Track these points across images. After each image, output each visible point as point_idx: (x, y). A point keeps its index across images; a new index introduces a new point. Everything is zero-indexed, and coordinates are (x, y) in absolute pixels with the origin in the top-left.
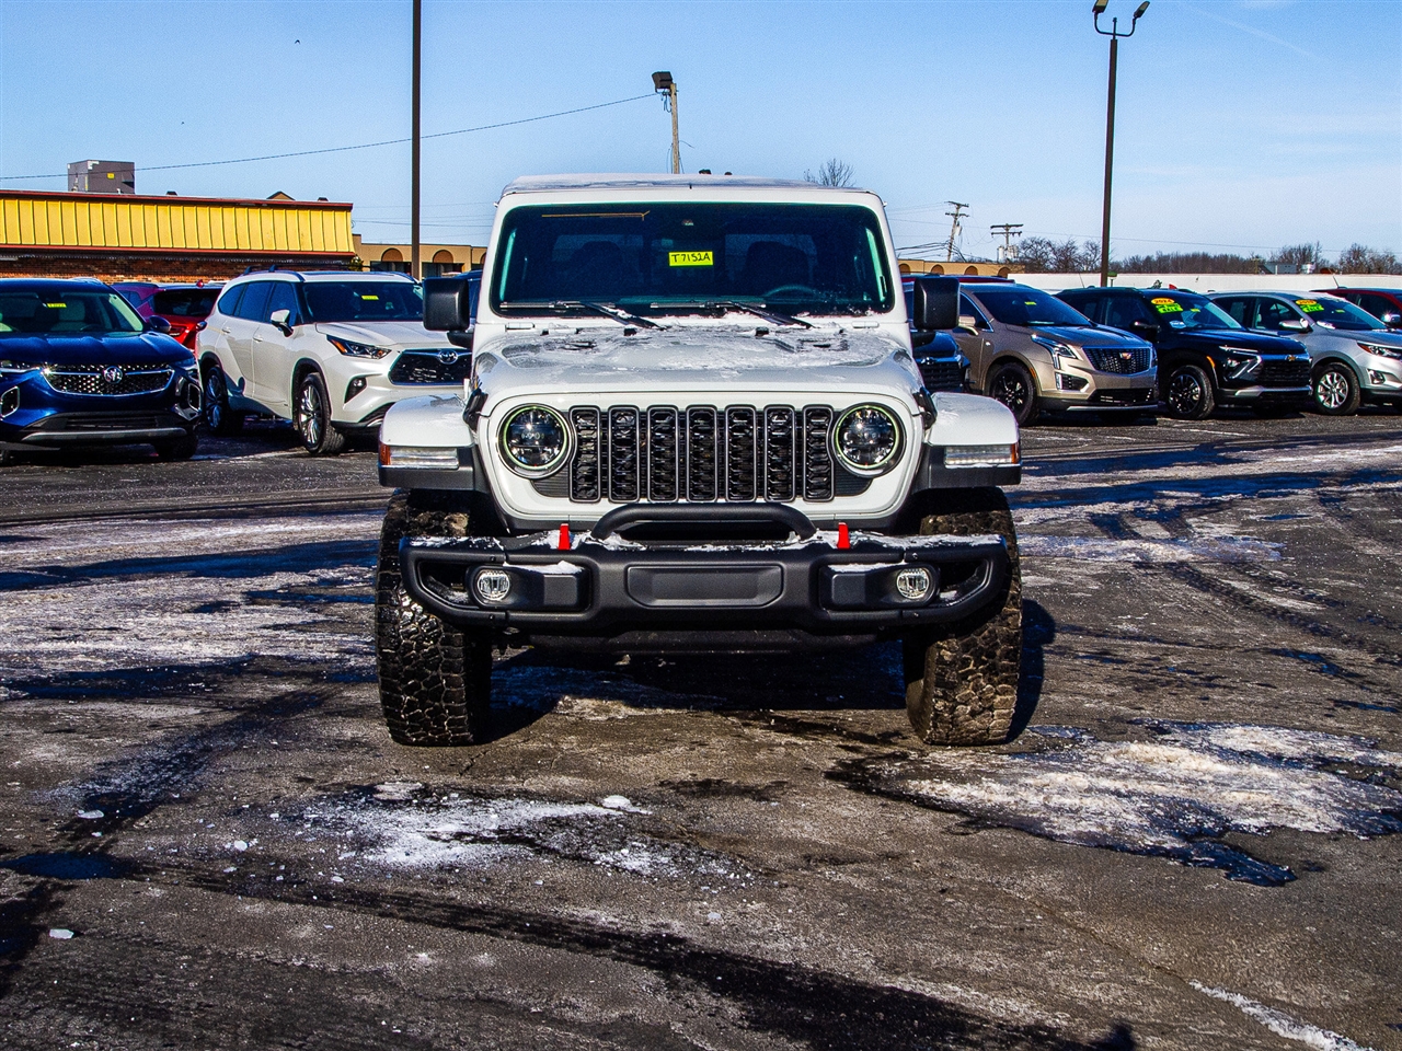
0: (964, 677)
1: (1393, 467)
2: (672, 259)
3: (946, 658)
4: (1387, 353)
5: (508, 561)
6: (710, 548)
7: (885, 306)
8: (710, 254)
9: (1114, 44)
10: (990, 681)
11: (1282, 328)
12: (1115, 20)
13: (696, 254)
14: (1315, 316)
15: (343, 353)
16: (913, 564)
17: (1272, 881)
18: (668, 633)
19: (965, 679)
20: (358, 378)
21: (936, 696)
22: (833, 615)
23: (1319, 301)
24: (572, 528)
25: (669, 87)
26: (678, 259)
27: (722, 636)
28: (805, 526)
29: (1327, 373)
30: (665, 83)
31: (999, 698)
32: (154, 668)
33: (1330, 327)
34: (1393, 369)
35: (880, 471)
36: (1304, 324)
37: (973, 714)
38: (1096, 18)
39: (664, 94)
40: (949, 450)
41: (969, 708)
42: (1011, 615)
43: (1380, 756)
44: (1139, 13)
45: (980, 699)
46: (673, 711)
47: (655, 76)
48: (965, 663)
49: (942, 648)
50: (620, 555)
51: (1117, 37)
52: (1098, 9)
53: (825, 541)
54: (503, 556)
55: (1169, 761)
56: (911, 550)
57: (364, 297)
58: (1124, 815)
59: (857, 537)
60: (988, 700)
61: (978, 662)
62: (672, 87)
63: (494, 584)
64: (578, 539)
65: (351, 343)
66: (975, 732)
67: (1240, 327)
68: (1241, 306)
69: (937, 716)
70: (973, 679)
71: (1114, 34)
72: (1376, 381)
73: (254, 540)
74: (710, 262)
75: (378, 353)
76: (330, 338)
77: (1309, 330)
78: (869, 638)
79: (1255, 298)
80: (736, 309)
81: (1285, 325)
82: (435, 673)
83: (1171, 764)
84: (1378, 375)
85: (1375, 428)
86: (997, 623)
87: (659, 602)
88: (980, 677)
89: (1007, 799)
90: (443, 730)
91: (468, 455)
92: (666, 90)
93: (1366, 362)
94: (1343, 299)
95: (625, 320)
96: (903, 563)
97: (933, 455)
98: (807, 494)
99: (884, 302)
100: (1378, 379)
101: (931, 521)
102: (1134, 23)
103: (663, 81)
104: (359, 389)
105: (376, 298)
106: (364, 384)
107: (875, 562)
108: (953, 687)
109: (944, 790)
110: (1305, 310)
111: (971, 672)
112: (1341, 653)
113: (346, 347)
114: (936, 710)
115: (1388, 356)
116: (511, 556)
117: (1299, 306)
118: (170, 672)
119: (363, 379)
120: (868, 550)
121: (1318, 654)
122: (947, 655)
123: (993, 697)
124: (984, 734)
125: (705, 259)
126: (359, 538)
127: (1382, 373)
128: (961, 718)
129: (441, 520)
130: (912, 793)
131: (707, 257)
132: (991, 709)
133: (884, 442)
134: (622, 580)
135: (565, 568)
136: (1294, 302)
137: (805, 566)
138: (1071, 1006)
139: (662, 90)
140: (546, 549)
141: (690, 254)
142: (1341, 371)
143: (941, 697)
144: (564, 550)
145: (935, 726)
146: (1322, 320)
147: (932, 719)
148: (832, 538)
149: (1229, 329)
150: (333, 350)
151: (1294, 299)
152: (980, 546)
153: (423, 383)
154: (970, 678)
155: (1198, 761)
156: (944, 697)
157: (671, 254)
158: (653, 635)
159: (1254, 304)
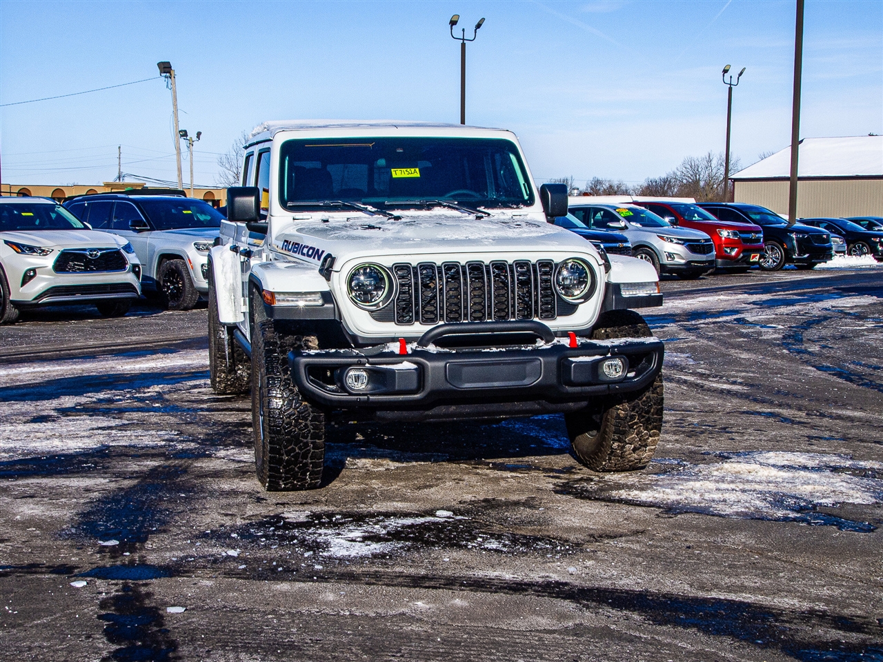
0: (632, 427)
1: (710, 309)
2: (393, 173)
3: (621, 415)
4: (675, 241)
5: (369, 363)
6: (494, 350)
7: (530, 202)
8: (417, 170)
9: (463, 45)
10: (646, 429)
11: (609, 227)
12: (463, 30)
13: (408, 170)
14: (629, 219)
15: (18, 252)
16: (614, 356)
17: (864, 530)
18: (462, 406)
19: (632, 428)
20: (30, 270)
21: (614, 440)
22: (569, 389)
23: (630, 209)
24: (405, 341)
25: (170, 73)
26: (398, 173)
27: (494, 407)
28: (547, 334)
29: (639, 254)
30: (167, 70)
31: (651, 439)
32: (46, 457)
33: (639, 225)
34: (680, 251)
35: (583, 300)
36: (622, 224)
37: (634, 450)
38: (451, 29)
39: (166, 77)
40: (622, 286)
41: (633, 446)
42: (658, 387)
43: (862, 463)
44: (478, 26)
45: (640, 440)
46: (423, 463)
47: (159, 64)
48: (632, 417)
49: (619, 409)
50: (439, 356)
51: (465, 41)
52: (453, 23)
53: (562, 343)
54: (365, 360)
55: (750, 472)
56: (613, 347)
57: (23, 214)
58: (752, 501)
59: (580, 341)
60: (645, 440)
61: (641, 416)
62: (172, 72)
63: (357, 378)
64: (410, 348)
65: (24, 246)
66: (633, 461)
67: (585, 226)
68: (582, 213)
69: (612, 452)
70: (637, 428)
71: (463, 39)
72: (669, 259)
73: (21, 377)
74: (418, 175)
75: (43, 252)
76: (7, 242)
77: (626, 228)
78: (584, 404)
79: (590, 208)
80: (440, 205)
81: (611, 225)
82: (305, 440)
83: (752, 474)
84: (670, 255)
85: (675, 288)
86: (650, 392)
87: (467, 385)
88: (641, 426)
89: (679, 497)
90: (305, 479)
91: (328, 297)
92: (168, 74)
93: (663, 247)
94: (643, 208)
95: (373, 212)
96: (609, 355)
97: (613, 289)
98: (541, 315)
99: (528, 200)
100: (671, 257)
101: (603, 331)
102: (475, 32)
103: (165, 68)
104: (31, 277)
105: (31, 214)
106: (35, 273)
107: (594, 355)
108: (624, 433)
109: (636, 495)
110: (622, 215)
111: (636, 423)
112: (785, 412)
113: (21, 248)
114: (612, 448)
115: (676, 243)
116: (370, 360)
117: (618, 212)
118: (59, 459)
119: (34, 270)
120: (588, 349)
121: (770, 413)
122: (622, 413)
123: (648, 439)
124: (637, 463)
125: (414, 173)
126: (94, 374)
127: (673, 254)
128: (627, 453)
129: (300, 340)
130: (617, 498)
131: (415, 171)
132: (646, 446)
133: (581, 282)
134: (443, 373)
135: (407, 365)
136: (615, 210)
137: (554, 359)
138: (819, 599)
139: (165, 74)
140: (392, 354)
141: (405, 170)
142: (648, 253)
143: (617, 440)
144: (403, 355)
145: (610, 459)
146: (633, 221)
147: (609, 454)
148: (566, 342)
149: (578, 227)
150: (10, 251)
151: (615, 208)
152: (650, 343)
153: (75, 272)
154: (635, 427)
155: (768, 471)
156: (619, 440)
157: (392, 170)
158: (453, 408)
159: (589, 213)
